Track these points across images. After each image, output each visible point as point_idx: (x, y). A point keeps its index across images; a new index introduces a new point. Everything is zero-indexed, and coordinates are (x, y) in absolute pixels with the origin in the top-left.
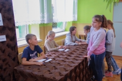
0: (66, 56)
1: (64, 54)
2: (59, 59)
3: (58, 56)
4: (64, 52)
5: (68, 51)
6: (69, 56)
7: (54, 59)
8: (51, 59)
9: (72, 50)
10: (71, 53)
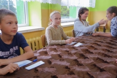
0: (75, 57)
1: (73, 51)
2: (59, 62)
3: (60, 56)
4: (74, 48)
5: (80, 46)
6: (82, 56)
7: (49, 62)
8: (41, 63)
9: (89, 45)
10: (87, 51)
